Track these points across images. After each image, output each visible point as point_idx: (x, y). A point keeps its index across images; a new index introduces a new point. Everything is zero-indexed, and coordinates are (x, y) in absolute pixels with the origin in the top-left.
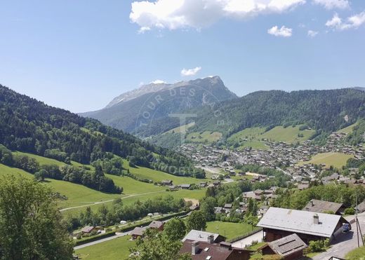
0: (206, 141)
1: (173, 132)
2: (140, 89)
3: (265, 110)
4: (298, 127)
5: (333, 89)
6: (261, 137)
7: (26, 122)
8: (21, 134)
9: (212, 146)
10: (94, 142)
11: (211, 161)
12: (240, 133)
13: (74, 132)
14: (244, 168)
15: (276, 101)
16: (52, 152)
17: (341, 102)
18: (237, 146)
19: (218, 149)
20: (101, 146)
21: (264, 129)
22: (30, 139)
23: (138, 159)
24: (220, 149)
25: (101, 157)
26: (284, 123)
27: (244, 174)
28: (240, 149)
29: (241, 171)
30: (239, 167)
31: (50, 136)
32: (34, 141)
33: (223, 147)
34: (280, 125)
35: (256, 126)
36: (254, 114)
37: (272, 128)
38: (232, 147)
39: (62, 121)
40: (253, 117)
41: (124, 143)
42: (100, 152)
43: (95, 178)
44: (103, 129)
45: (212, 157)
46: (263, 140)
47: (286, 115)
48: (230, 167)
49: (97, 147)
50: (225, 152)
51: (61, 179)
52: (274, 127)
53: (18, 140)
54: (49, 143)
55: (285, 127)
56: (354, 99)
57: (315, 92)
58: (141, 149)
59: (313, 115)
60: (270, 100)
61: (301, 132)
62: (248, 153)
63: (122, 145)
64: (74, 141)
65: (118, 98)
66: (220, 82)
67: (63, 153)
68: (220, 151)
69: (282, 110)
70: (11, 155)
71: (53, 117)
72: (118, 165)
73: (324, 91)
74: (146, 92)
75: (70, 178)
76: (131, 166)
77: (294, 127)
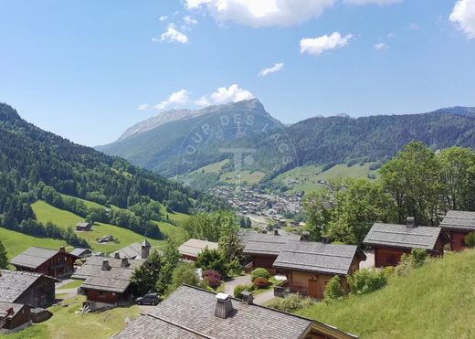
0: (245, 183)
1: (203, 172)
2: (158, 117)
3: (322, 142)
4: (368, 165)
5: (419, 113)
6: (316, 178)
7: (63, 163)
8: (64, 176)
9: (253, 189)
10: (130, 184)
11: (254, 208)
12: (287, 173)
13: (107, 173)
14: (296, 217)
15: (337, 132)
16: (93, 194)
17: (431, 131)
18: (285, 189)
19: (261, 193)
20: (137, 189)
21: (320, 168)
22: (72, 181)
23: (175, 204)
24: (263, 193)
25: (137, 200)
26: (348, 160)
27: (297, 224)
28: (288, 193)
29: (292, 220)
30: (290, 216)
31: (88, 179)
32: (75, 184)
33: (268, 190)
34: (342, 163)
35: (309, 164)
36: (306, 149)
37: (331, 166)
38: (278, 191)
39: (92, 161)
40: (305, 153)
41: (158, 185)
42: (136, 195)
43: (141, 223)
44: (132, 170)
45: (254, 203)
46: (319, 182)
47: (350, 149)
48: (278, 216)
49: (133, 189)
50: (271, 197)
51: (108, 223)
52: (334, 165)
53: (61, 182)
54: (87, 185)
55: (350, 165)
56: (450, 127)
57: (393, 118)
58: (177, 192)
59: (389, 150)
60: (328, 130)
61: (372, 173)
62: (299, 199)
63: (157, 188)
64: (110, 183)
65: (131, 128)
66: (259, 106)
67: (103, 196)
68: (264, 196)
69: (346, 143)
70: (61, 198)
71: (83, 156)
72: (157, 210)
73: (406, 116)
74: (165, 120)
75: (117, 223)
76: (168, 211)
77: (361, 165)
